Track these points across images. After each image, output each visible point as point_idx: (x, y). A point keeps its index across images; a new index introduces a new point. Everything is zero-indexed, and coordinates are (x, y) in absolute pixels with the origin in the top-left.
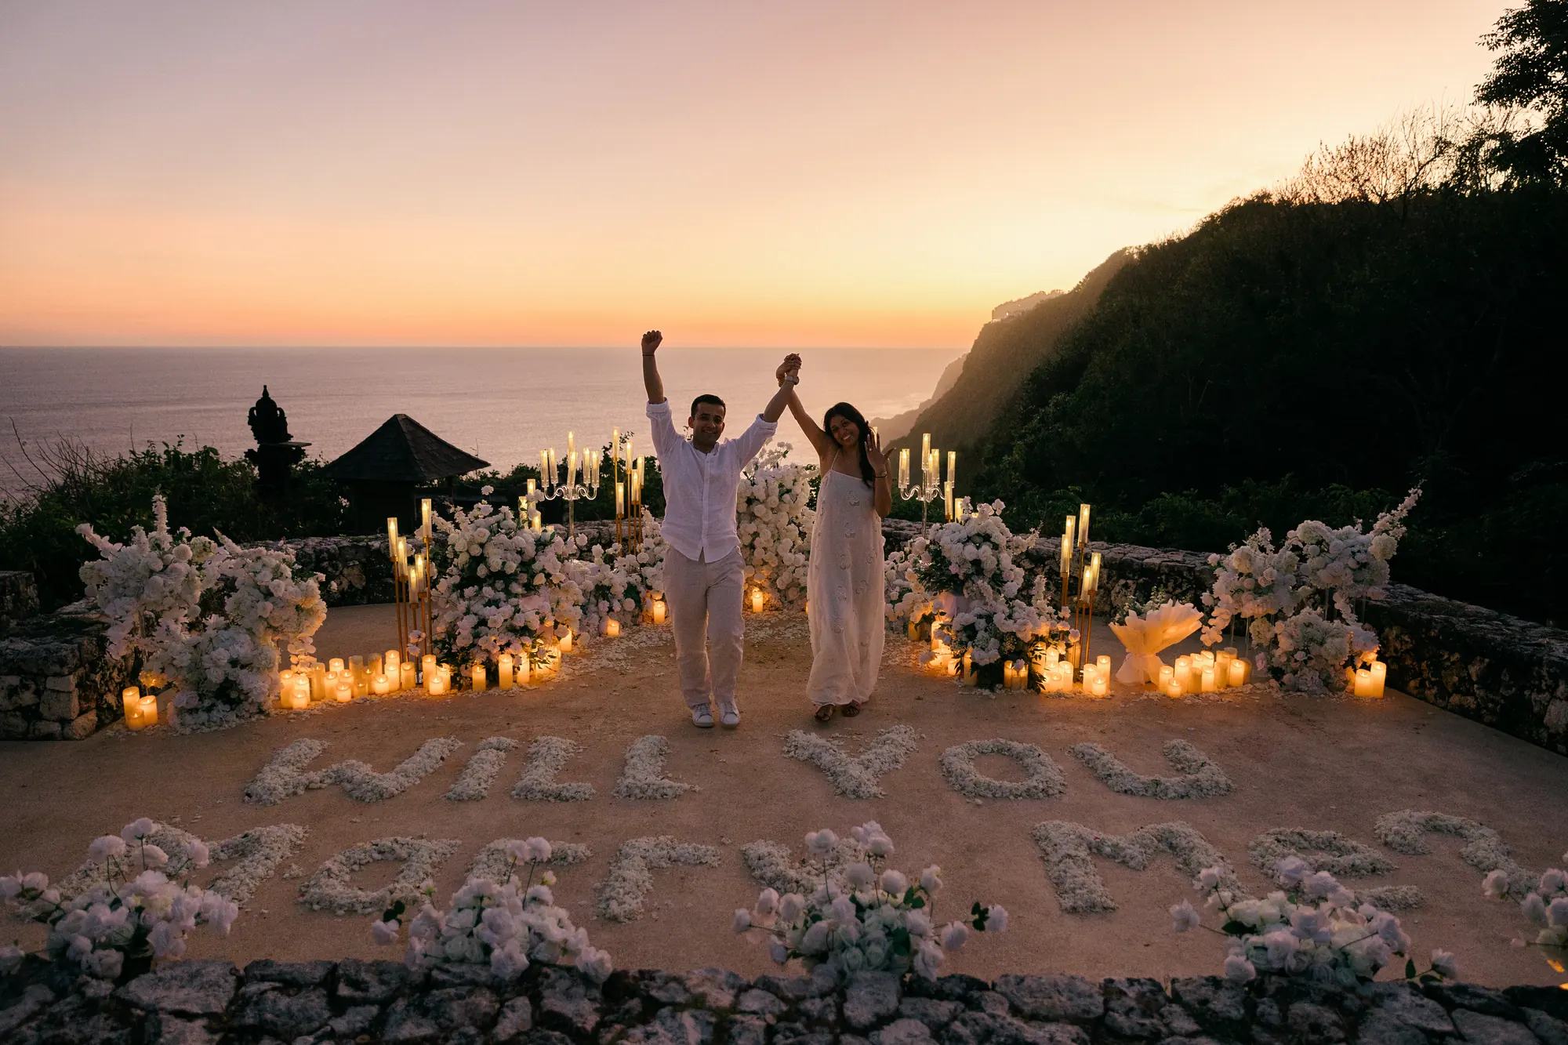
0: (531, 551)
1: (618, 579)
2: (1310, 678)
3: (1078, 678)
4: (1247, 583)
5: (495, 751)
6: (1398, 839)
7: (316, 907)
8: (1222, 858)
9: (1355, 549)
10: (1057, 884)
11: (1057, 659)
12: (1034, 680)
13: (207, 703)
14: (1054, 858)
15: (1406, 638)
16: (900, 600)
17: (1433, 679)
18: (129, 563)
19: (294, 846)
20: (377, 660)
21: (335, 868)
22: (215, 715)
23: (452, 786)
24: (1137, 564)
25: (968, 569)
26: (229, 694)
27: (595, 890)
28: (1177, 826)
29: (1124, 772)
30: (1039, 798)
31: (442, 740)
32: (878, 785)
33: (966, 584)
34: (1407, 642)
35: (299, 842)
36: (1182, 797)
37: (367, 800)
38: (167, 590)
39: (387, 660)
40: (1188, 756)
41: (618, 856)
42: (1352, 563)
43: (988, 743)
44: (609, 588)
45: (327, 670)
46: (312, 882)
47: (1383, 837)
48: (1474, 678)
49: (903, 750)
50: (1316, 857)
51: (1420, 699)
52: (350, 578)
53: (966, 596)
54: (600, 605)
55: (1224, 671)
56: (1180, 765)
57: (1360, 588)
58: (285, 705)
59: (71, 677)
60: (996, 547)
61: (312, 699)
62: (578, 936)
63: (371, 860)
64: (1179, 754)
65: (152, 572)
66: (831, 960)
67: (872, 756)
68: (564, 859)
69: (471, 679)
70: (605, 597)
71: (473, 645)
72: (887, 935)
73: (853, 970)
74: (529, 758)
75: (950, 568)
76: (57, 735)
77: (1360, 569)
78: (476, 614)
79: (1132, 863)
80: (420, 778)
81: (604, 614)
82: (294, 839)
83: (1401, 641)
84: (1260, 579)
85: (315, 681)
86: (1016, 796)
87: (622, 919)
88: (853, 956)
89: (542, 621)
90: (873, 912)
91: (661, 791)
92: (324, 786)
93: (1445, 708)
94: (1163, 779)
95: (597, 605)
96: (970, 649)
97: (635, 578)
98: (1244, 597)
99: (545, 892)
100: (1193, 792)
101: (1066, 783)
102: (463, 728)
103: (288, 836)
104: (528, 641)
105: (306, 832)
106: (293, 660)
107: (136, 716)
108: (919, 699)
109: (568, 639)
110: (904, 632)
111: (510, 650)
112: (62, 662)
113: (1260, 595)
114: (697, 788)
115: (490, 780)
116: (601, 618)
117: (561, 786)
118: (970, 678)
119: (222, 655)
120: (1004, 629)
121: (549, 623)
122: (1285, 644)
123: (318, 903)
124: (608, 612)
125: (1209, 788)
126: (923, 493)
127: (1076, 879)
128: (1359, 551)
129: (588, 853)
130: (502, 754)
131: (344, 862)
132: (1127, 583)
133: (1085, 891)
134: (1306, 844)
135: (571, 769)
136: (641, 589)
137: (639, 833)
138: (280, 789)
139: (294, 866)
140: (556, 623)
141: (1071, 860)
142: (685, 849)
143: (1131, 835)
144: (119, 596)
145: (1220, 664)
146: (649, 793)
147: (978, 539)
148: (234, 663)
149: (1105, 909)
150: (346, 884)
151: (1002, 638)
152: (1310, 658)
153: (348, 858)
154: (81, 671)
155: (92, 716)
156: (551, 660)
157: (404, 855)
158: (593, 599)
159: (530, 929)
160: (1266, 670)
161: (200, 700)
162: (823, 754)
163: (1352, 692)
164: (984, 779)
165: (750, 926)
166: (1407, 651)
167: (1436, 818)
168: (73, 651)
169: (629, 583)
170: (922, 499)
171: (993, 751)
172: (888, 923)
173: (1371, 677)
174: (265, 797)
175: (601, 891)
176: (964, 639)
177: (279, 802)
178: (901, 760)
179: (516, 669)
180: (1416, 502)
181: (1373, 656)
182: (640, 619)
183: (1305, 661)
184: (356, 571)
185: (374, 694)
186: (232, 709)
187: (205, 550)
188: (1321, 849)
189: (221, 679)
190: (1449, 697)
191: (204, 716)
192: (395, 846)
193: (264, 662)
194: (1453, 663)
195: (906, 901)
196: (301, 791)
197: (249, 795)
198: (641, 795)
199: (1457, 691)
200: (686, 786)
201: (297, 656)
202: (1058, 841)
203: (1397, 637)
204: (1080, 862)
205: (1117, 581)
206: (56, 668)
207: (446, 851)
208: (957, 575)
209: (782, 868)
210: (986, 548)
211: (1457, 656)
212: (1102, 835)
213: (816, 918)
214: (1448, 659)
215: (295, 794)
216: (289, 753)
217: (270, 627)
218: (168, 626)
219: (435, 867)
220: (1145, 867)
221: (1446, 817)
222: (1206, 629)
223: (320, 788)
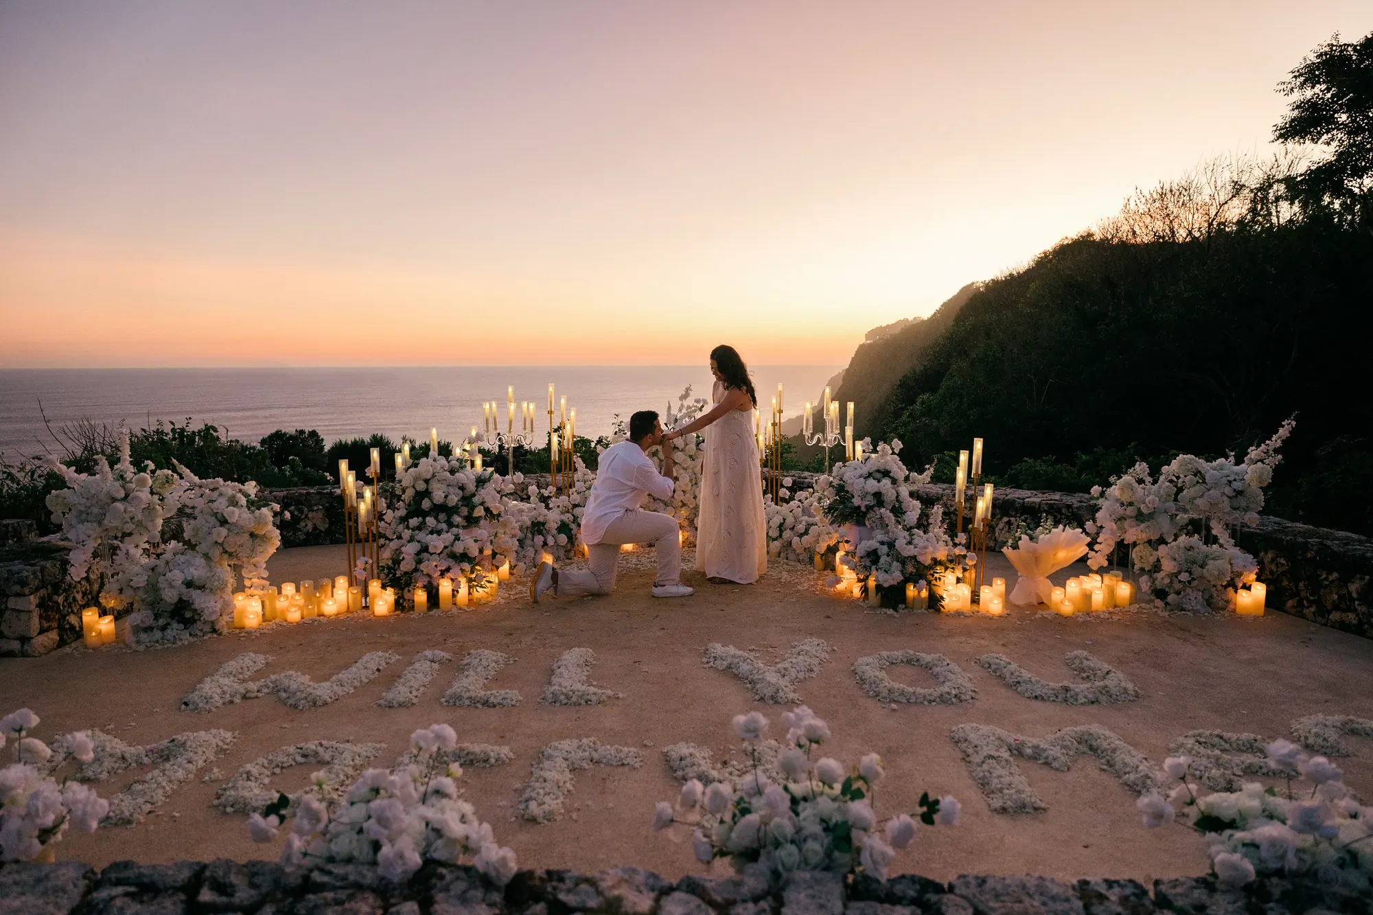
0: (471, 487)
1: (553, 518)
2: (1194, 598)
3: (975, 599)
4: (1130, 511)
5: (429, 663)
6: (1320, 741)
7: (229, 810)
8: (1146, 759)
9: (1231, 479)
10: (982, 784)
11: (955, 581)
12: (934, 601)
13: (161, 622)
14: (976, 759)
15: (1282, 561)
16: (806, 532)
17: (1312, 598)
18: (93, 492)
19: (220, 750)
20: (327, 585)
21: (255, 772)
22: (170, 633)
23: (384, 694)
24: (1019, 503)
25: (869, 501)
26: (183, 613)
27: (516, 791)
28: (1095, 728)
29: (1033, 679)
30: (952, 703)
31: (380, 653)
32: (794, 691)
33: (868, 516)
34: (1283, 565)
35: (226, 747)
36: (1093, 703)
37: (301, 708)
38: (127, 516)
39: (337, 585)
40: (1092, 665)
41: (540, 757)
42: (1228, 490)
43: (898, 654)
44: (544, 524)
45: (280, 592)
46: (230, 785)
47: (1302, 739)
48: (1355, 595)
49: (816, 661)
50: (1242, 758)
51: (1299, 617)
52: (315, 521)
53: (869, 526)
54: (535, 539)
55: (1111, 592)
56: (1084, 674)
57: (1237, 514)
58: (237, 625)
59: (32, 597)
60: (894, 481)
61: (264, 621)
62: (480, 832)
63: (294, 764)
64: (1082, 663)
65: (114, 500)
66: (762, 858)
67: (787, 665)
68: (486, 761)
69: (413, 601)
70: (540, 533)
71: (416, 570)
72: (826, 830)
73: (789, 870)
74: (461, 669)
75: (853, 500)
76: (17, 652)
77: (1236, 496)
78: (419, 542)
79: (1055, 764)
80: (355, 688)
81: (539, 548)
82: (221, 744)
83: (1277, 564)
84: (1142, 506)
85: (267, 603)
86: (930, 702)
87: (540, 820)
88: (788, 853)
89: (481, 551)
90: (808, 805)
91: (586, 697)
92: (260, 695)
93: (1325, 625)
94: (1072, 686)
95: (533, 540)
96: (874, 572)
97: (567, 517)
98: (1126, 524)
99: (448, 784)
100: (1103, 698)
101: (977, 690)
102: (403, 644)
103: (214, 741)
104: (467, 566)
105: (234, 738)
106: (247, 583)
107: (94, 634)
108: (828, 617)
109: (505, 568)
110: (811, 564)
111: (450, 575)
112: (23, 583)
113: (1142, 522)
114: (621, 695)
115: (422, 689)
116: (536, 551)
117: (489, 692)
118: (874, 598)
119: (177, 576)
120: (905, 553)
121: (488, 552)
122: (1168, 566)
123: (232, 806)
124: (543, 546)
125: (1118, 694)
126: (825, 440)
127: (1002, 779)
128: (1235, 480)
129: (511, 755)
130: (436, 666)
131: (266, 765)
132: (1009, 521)
133: (1013, 791)
134: (1227, 746)
135: (500, 679)
136: (573, 526)
137: (562, 736)
138: (217, 698)
139: (215, 770)
140: (494, 554)
141: (994, 761)
142: (608, 750)
143: (1051, 737)
144: (82, 522)
145: (1106, 585)
146: (574, 699)
147: (878, 475)
148: (189, 584)
149: (1036, 809)
150: (265, 787)
151: (903, 561)
152: (1193, 579)
153: (271, 761)
154: (43, 592)
155: (54, 635)
156: (488, 585)
157: (328, 758)
158: (529, 535)
159: (427, 824)
160: (1149, 592)
161: (154, 619)
162: (741, 663)
163: (1234, 611)
164: (896, 685)
165: (672, 821)
166: (1283, 573)
167: (1351, 721)
168: (34, 573)
169: (562, 521)
170: (825, 445)
171: (902, 662)
172: (825, 817)
173: (1253, 596)
174: (201, 705)
175: (519, 792)
176: (868, 564)
177: (214, 710)
178: (815, 669)
179: (455, 592)
180: (1290, 432)
181: (1254, 576)
182: (572, 554)
183: (1189, 582)
184: (320, 515)
185: (323, 615)
186: (185, 628)
187: (167, 482)
188: (1242, 751)
189: (176, 600)
190: (1329, 615)
191: (158, 634)
192: (319, 748)
193: (216, 583)
194: (1332, 582)
195: (844, 792)
196: (237, 700)
197: (186, 704)
198: (566, 701)
199: (1336, 608)
200: (610, 692)
201: (250, 579)
202: (978, 742)
203: (1273, 560)
204: (1003, 763)
205: (1001, 519)
206: (17, 588)
207: (369, 754)
208: (859, 507)
209: (704, 768)
210: (886, 482)
211: (1335, 575)
212: (1021, 738)
213: (745, 811)
214: (1326, 579)
215: (231, 702)
216: (232, 665)
217: (226, 552)
218: (127, 551)
219: (357, 770)
220: (1068, 769)
221: (1360, 720)
222: (1092, 554)
223: (257, 697)
